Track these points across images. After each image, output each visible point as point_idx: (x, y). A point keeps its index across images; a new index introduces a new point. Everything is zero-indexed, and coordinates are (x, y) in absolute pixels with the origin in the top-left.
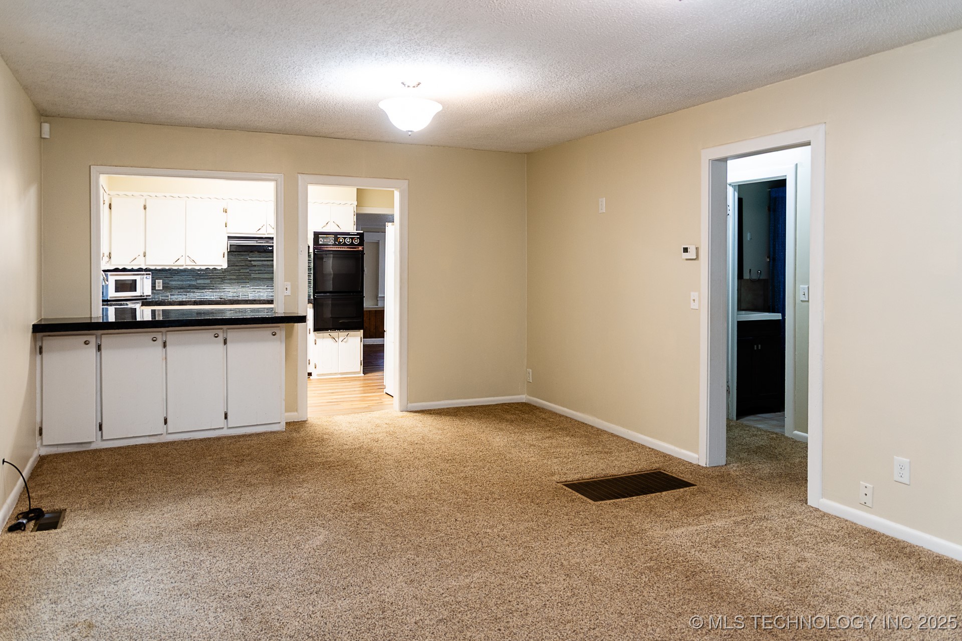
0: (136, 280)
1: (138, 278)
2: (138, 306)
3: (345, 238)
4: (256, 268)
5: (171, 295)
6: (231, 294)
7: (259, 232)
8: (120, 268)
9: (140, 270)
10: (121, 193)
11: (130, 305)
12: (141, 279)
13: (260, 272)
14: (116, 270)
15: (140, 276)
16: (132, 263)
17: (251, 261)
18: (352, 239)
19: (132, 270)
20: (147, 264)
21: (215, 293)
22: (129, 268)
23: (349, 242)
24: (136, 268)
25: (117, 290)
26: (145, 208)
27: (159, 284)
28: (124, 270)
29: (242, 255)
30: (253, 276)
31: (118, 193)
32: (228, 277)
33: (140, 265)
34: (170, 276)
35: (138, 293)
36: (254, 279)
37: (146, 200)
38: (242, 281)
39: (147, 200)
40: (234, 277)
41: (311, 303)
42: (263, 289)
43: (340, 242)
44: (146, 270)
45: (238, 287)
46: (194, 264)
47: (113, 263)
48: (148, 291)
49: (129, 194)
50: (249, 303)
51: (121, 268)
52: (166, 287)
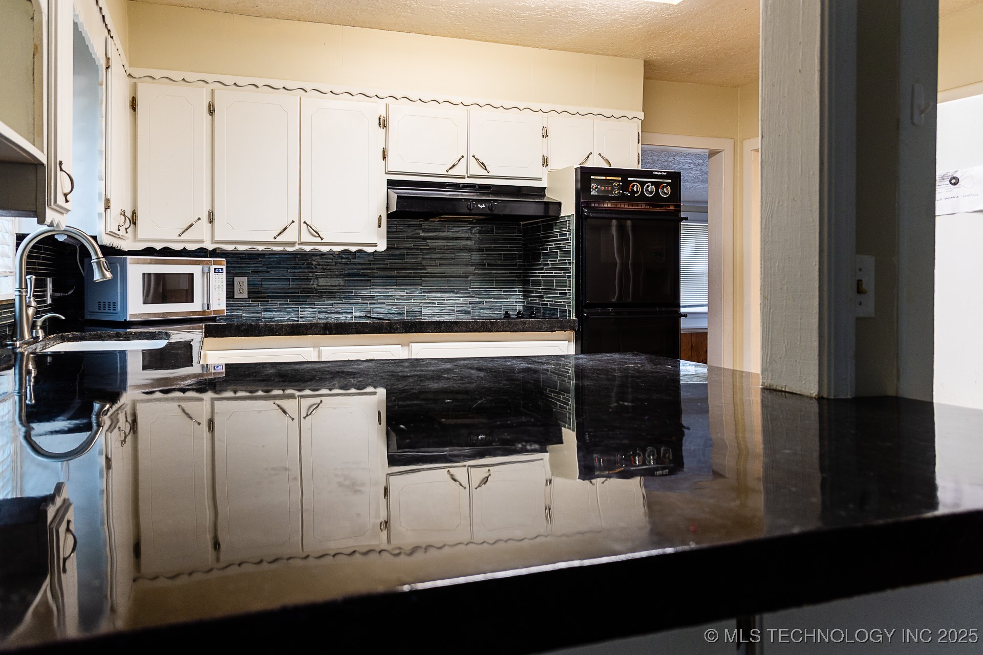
0: (193, 274)
1: (196, 270)
2: (194, 336)
3: (642, 184)
4: (435, 254)
5: (266, 310)
6: (386, 309)
7: (451, 172)
8: (158, 249)
9: (202, 252)
10: (157, 73)
11: (179, 335)
12: (203, 273)
13: (443, 262)
14: (149, 251)
15: (200, 267)
16: (184, 237)
17: (425, 239)
18: (657, 185)
19: (184, 253)
20: (216, 239)
21: (354, 306)
22: (178, 247)
23: (651, 193)
24: (192, 247)
25: (148, 299)
26: (211, 111)
27: (242, 285)
28: (166, 252)
29: (409, 226)
30: (430, 270)
31: (152, 72)
32: (380, 272)
33: (202, 242)
34: (264, 269)
35: (196, 306)
36: (434, 277)
37: (213, 91)
38: (407, 280)
39: (216, 92)
40: (394, 273)
41: (574, 329)
42: (449, 298)
43: (633, 192)
44: (214, 253)
45: (399, 293)
46: (319, 240)
47: (141, 235)
48: (219, 303)
49: (177, 75)
50: (443, 328)
51: (158, 246)
52: (255, 294)
